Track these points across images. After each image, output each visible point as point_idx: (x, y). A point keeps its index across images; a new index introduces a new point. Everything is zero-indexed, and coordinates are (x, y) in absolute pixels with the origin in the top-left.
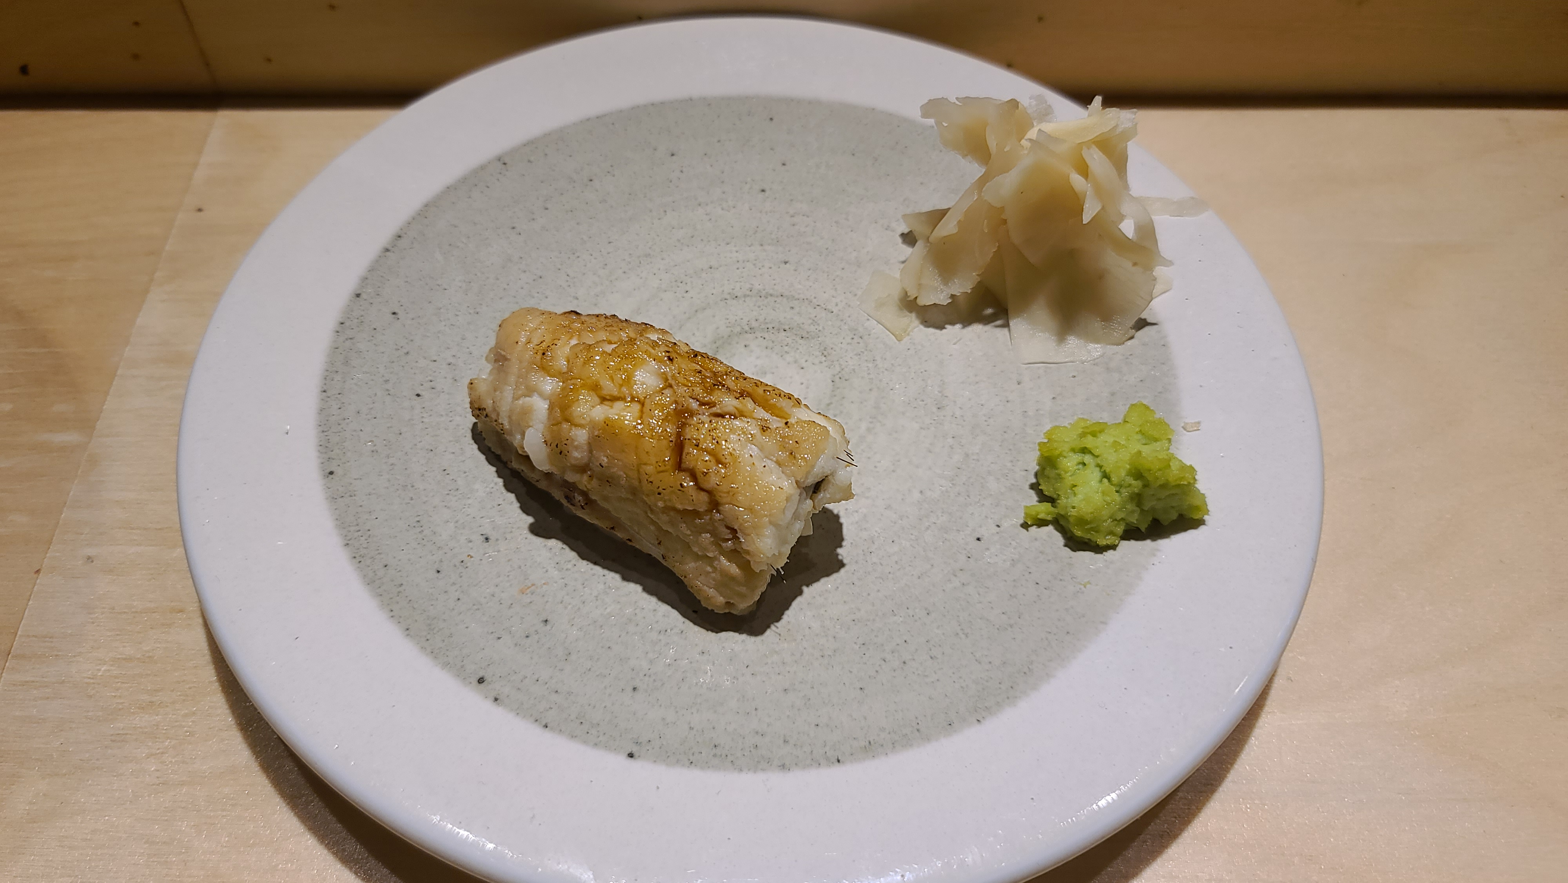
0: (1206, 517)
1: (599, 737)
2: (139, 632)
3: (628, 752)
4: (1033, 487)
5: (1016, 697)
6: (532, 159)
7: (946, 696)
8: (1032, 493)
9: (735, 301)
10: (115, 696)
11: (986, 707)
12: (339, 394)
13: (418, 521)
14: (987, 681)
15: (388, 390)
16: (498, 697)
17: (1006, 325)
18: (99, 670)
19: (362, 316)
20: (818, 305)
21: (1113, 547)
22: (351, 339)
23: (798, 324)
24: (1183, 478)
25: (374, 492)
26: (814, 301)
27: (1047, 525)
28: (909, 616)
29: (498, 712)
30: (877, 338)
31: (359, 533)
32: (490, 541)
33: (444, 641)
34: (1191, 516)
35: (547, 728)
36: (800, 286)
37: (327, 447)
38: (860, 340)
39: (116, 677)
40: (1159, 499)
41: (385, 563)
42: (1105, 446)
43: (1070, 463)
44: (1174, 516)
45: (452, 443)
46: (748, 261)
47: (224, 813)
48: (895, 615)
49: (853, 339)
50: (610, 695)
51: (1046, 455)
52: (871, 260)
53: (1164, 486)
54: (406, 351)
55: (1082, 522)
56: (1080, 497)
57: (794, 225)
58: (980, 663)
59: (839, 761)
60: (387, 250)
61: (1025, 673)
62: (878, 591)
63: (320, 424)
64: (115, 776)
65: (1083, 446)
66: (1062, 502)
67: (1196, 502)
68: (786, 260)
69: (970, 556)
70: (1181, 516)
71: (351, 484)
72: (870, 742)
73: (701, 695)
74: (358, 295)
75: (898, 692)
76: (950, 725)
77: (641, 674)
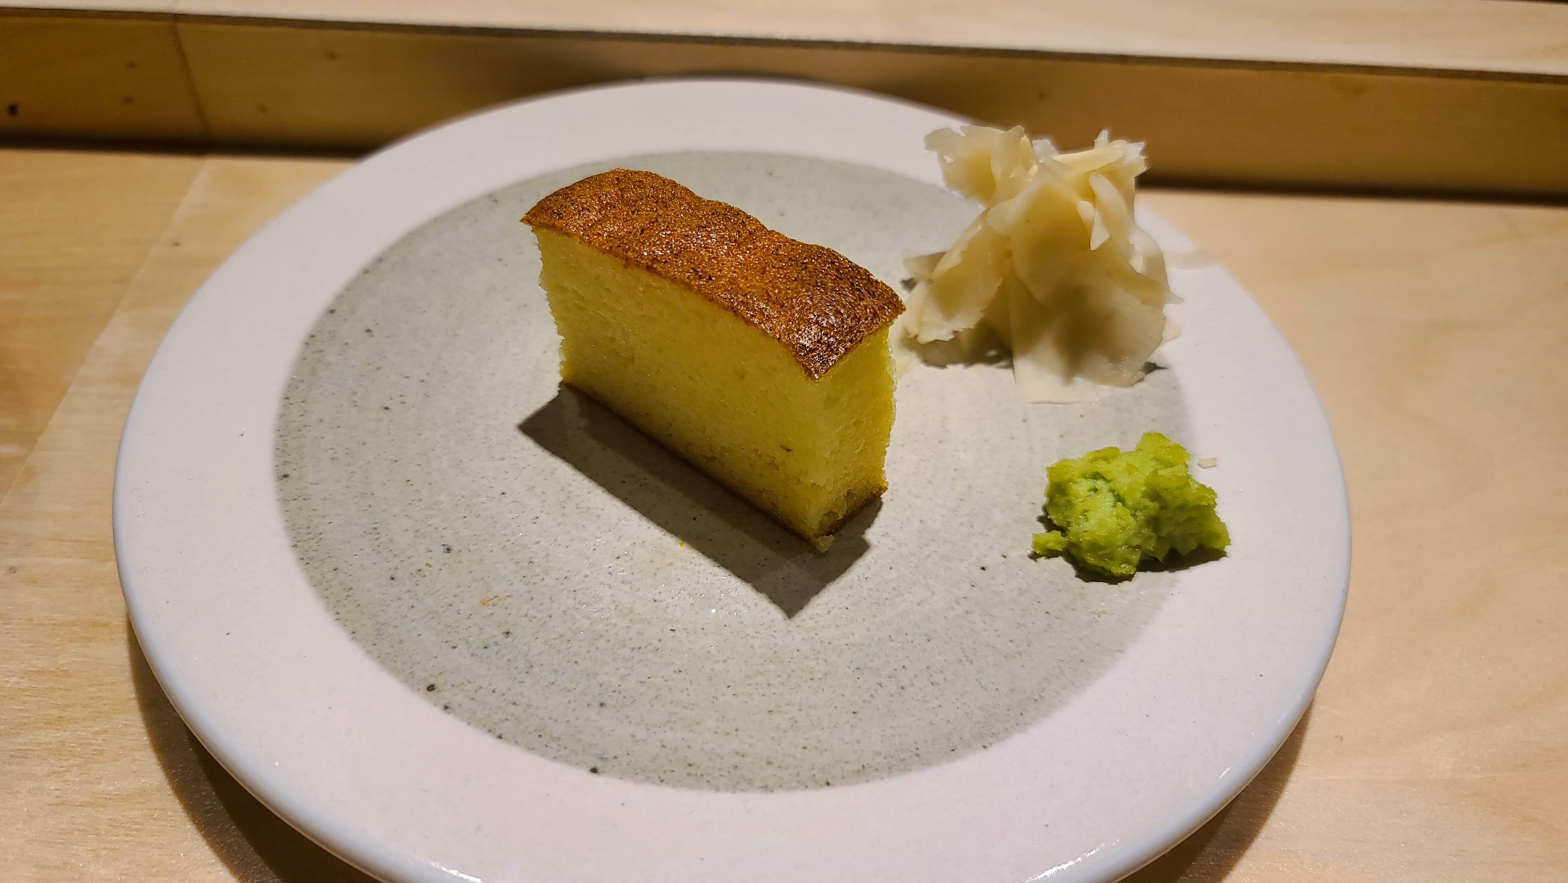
0: (1227, 549)
1: (559, 751)
2: (56, 645)
3: (591, 768)
4: (1041, 519)
5: (1026, 724)
6: (524, 198)
7: (949, 721)
8: (1040, 524)
10: (21, 710)
11: (993, 733)
12: (303, 402)
13: (375, 528)
14: (994, 708)
15: (355, 402)
16: (448, 705)
17: (1011, 366)
18: (7, 682)
19: (334, 331)
21: (1129, 578)
22: (320, 351)
24: (1201, 501)
25: (330, 497)
27: (1057, 557)
28: (908, 642)
29: (447, 720)
31: (310, 536)
32: (452, 552)
33: (392, 647)
34: (1210, 545)
35: (502, 740)
37: (284, 451)
39: (24, 690)
41: (336, 566)
42: (1119, 471)
44: (1193, 546)
48: (893, 641)
50: (574, 710)
51: (1056, 480)
54: (377, 366)
55: (1095, 547)
56: (1092, 522)
58: (986, 690)
59: (828, 784)
60: (366, 272)
61: (1036, 700)
62: (874, 616)
63: (279, 429)
65: (1095, 470)
66: (1073, 529)
67: (1216, 530)
69: (973, 584)
70: (1202, 546)
71: (306, 488)
72: (863, 766)
73: (675, 713)
74: (332, 311)
75: (895, 717)
76: (953, 750)
77: (610, 691)
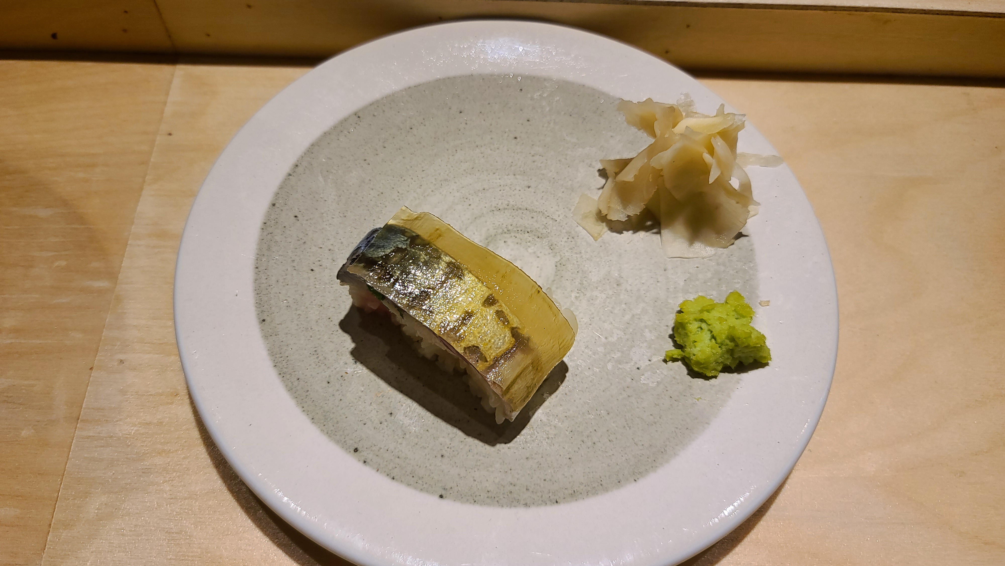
0: (769, 361)
1: (423, 485)
2: (153, 407)
3: (440, 495)
4: (672, 337)
5: (657, 467)
6: (375, 114)
7: (617, 464)
8: (670, 340)
9: (498, 212)
11: (640, 472)
12: (266, 269)
13: (316, 351)
14: (641, 456)
15: (294, 267)
16: (366, 460)
17: (659, 233)
18: (132, 430)
19: (277, 218)
20: (548, 216)
21: (715, 377)
22: (271, 233)
23: (536, 228)
24: (757, 344)
25: (289, 332)
26: (546, 213)
27: (678, 361)
28: (597, 415)
29: (366, 470)
30: (583, 238)
31: (282, 359)
32: (357, 363)
33: (333, 426)
34: (761, 361)
35: (394, 480)
36: (538, 203)
37: (260, 304)
38: (572, 240)
39: (142, 434)
40: (743, 353)
41: (298, 377)
42: (714, 319)
43: (693, 327)
44: (751, 361)
45: (334, 301)
46: (506, 186)
48: (589, 414)
49: (568, 238)
50: (429, 460)
51: (680, 320)
52: (580, 186)
53: (747, 347)
54: (303, 241)
55: (698, 363)
56: (698, 348)
57: (534, 162)
58: (637, 445)
59: (557, 502)
60: (290, 175)
61: (662, 452)
62: (580, 399)
63: (256, 289)
64: (146, 493)
65: (701, 318)
66: (688, 350)
67: (764, 355)
68: (529, 185)
69: (633, 378)
70: (755, 360)
71: (276, 327)
72: (574, 491)
73: (479, 460)
74: (274, 205)
75: (591, 461)
76: (619, 482)
77: (446, 447)
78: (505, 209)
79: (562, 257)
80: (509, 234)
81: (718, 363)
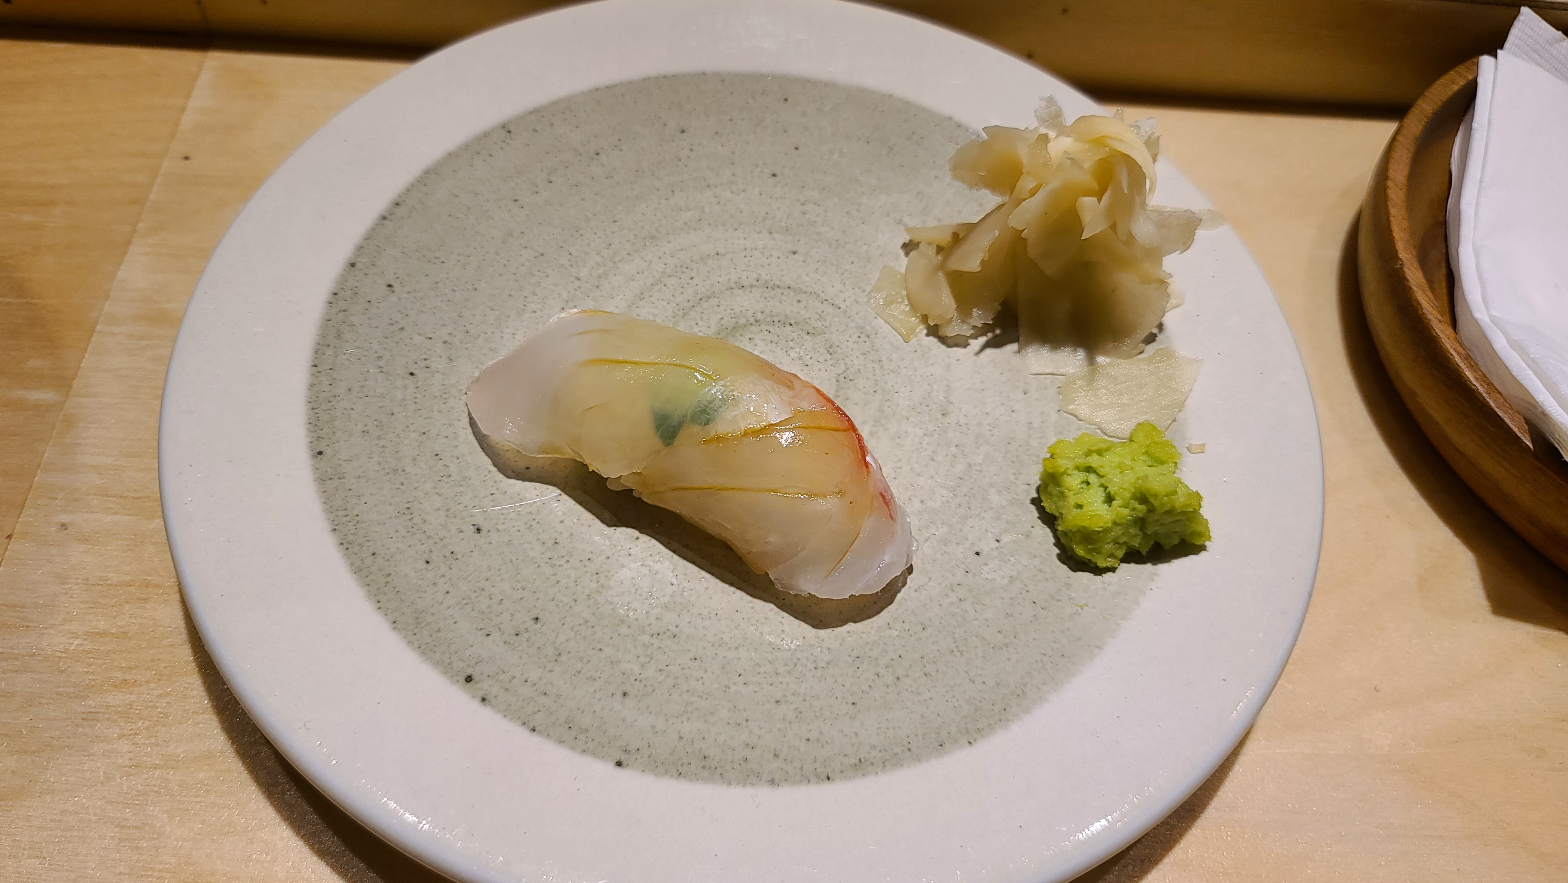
0: (1207, 543)
1: (587, 743)
2: (113, 606)
3: (616, 761)
4: (1036, 502)
5: (1009, 720)
6: (538, 128)
7: (938, 715)
8: (1033, 508)
9: (741, 291)
10: (87, 672)
11: (978, 729)
12: (330, 369)
13: (408, 508)
14: (980, 702)
15: (380, 367)
16: (485, 697)
18: (71, 644)
19: (356, 287)
20: (826, 300)
21: (1113, 570)
22: (344, 311)
23: (804, 319)
24: (1188, 506)
25: (364, 475)
26: (822, 295)
28: (905, 630)
29: (485, 713)
30: (885, 338)
31: (347, 518)
32: (481, 532)
33: (431, 636)
34: (1193, 542)
35: (535, 733)
36: (808, 279)
37: (316, 425)
38: (867, 339)
39: (89, 652)
40: (1163, 525)
41: (374, 551)
42: (1111, 466)
43: (1073, 481)
44: (1176, 541)
45: (446, 426)
46: (756, 250)
47: (198, 799)
48: (890, 629)
49: (860, 337)
50: (599, 699)
51: (1050, 471)
52: (880, 255)
53: (1170, 512)
54: (400, 326)
57: (804, 213)
58: (974, 682)
59: (828, 778)
60: (384, 218)
61: (1018, 695)
63: (310, 400)
64: (86, 756)
65: (1088, 464)
67: (1199, 529)
68: (796, 250)
69: (968, 570)
70: (1183, 541)
71: (341, 465)
72: (860, 760)
73: (691, 703)
74: (353, 265)
75: (891, 708)
76: (941, 745)
77: (632, 679)
78: (752, 286)
79: (848, 366)
80: (759, 327)
81: (1118, 543)
